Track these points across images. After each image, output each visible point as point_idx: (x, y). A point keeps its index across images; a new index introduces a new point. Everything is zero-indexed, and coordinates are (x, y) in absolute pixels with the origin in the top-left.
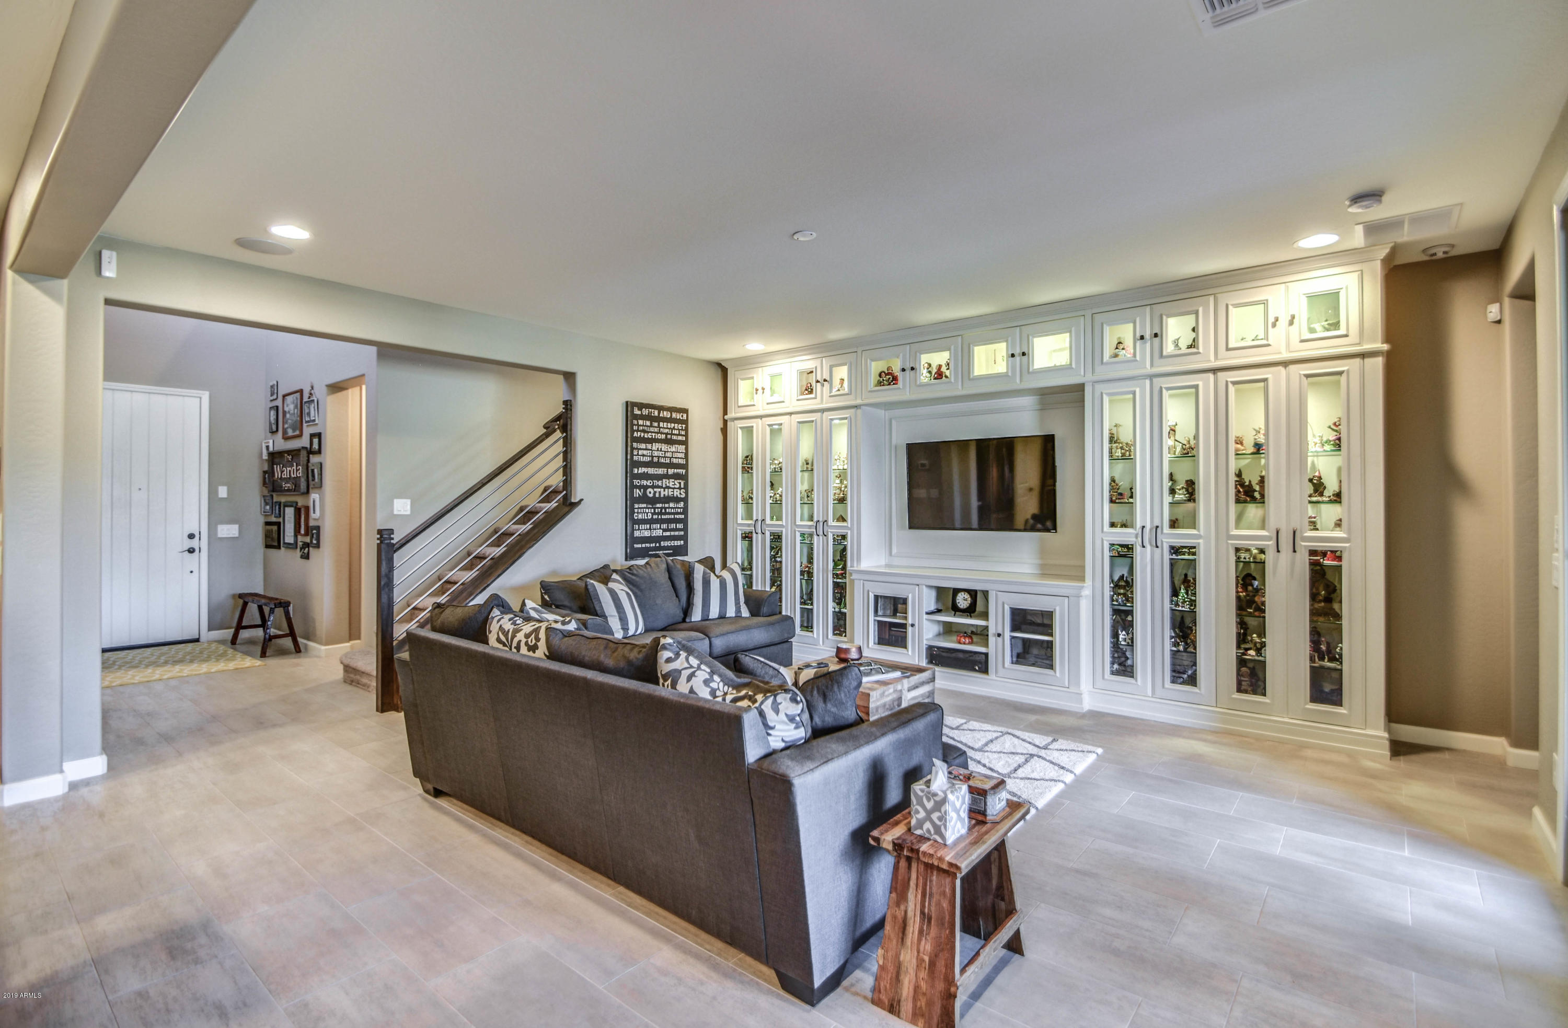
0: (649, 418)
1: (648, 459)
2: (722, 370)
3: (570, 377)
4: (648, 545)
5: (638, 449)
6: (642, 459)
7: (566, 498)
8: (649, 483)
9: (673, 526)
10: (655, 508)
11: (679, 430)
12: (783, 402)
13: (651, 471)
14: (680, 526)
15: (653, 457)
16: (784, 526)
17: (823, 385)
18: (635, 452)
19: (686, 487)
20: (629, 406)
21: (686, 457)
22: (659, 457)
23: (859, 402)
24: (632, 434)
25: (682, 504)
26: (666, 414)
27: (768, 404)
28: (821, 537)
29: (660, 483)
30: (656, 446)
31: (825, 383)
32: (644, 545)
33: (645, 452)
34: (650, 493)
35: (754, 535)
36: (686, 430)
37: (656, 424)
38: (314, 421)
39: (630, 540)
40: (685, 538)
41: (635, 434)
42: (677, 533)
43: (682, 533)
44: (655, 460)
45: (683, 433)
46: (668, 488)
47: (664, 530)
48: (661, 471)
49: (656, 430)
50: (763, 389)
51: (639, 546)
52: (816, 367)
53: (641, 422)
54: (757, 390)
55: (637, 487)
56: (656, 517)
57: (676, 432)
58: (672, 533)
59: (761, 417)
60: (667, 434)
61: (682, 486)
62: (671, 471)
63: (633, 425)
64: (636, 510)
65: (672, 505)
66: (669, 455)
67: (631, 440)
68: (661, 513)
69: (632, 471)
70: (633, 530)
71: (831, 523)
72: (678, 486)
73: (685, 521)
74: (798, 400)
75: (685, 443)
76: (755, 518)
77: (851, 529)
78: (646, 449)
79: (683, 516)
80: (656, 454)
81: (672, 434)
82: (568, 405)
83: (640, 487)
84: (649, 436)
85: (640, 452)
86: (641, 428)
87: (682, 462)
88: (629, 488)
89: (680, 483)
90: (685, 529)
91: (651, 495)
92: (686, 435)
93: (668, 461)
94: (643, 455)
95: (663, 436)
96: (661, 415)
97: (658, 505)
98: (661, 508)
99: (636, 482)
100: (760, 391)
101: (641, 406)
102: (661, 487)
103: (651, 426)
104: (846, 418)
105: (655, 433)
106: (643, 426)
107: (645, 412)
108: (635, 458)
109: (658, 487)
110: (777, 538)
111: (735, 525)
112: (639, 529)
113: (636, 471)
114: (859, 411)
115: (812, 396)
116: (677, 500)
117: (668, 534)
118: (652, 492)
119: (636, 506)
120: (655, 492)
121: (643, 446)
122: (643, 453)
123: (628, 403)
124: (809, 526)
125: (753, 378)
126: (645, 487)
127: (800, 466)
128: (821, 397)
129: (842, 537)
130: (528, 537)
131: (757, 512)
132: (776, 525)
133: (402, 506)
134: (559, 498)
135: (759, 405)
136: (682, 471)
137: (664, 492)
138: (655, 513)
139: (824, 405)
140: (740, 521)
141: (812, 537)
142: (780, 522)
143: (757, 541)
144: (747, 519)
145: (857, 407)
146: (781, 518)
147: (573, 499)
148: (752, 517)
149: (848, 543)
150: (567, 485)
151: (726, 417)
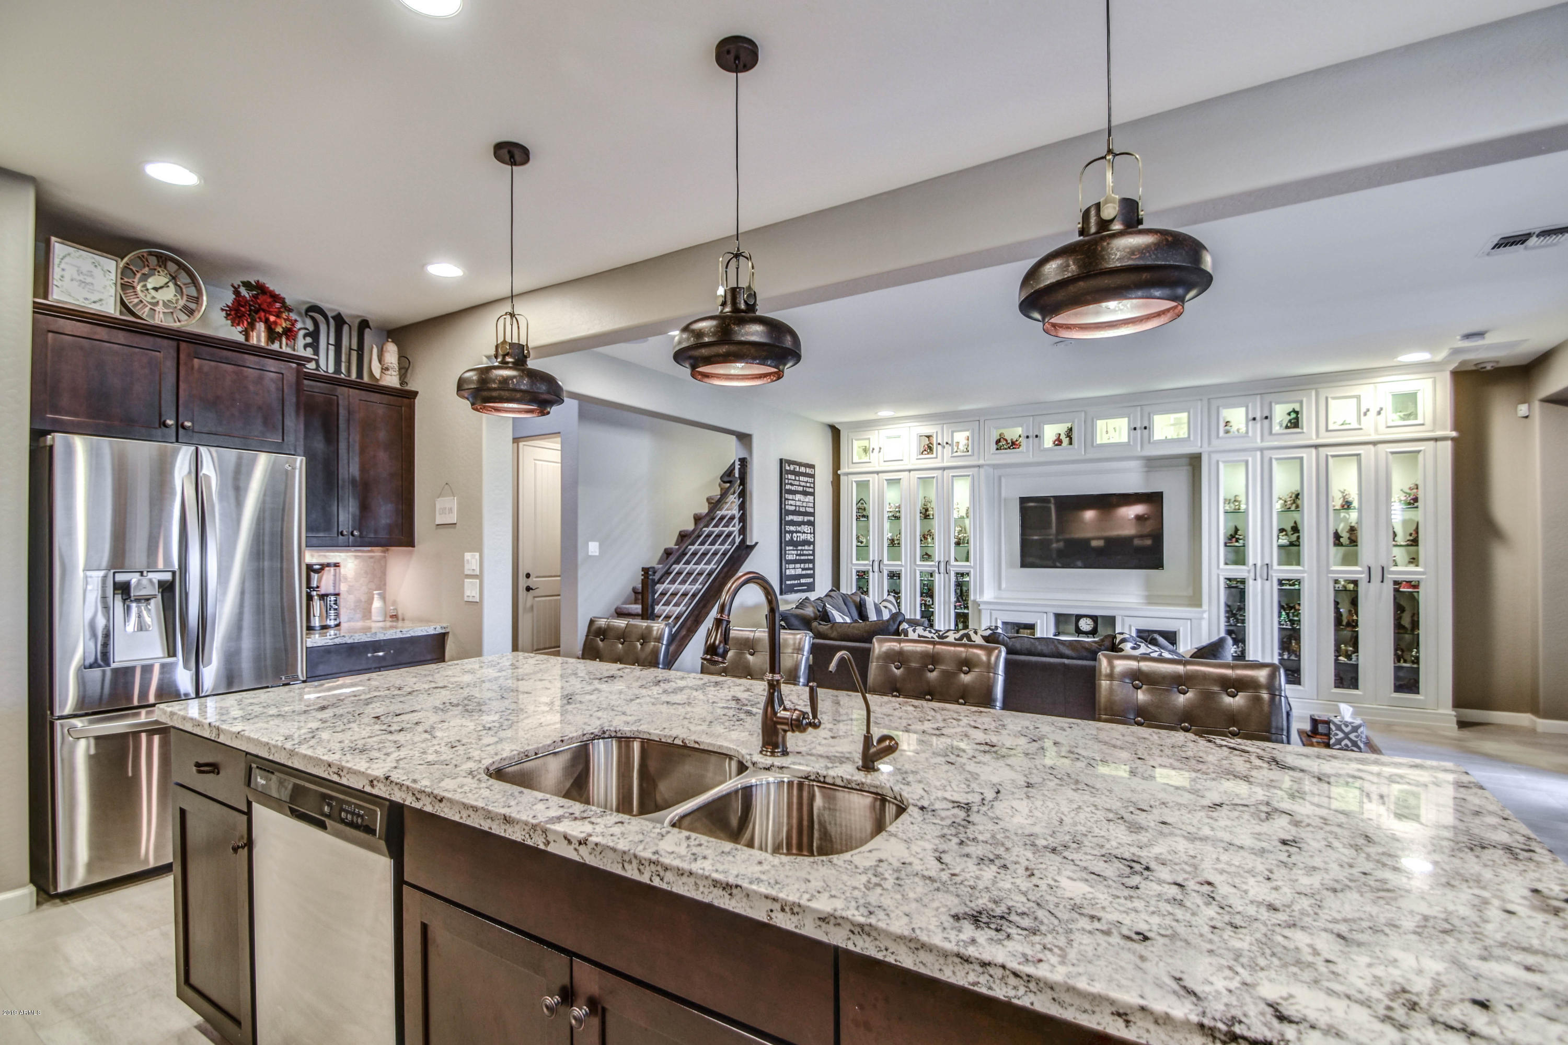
0: (794, 472)
1: (792, 508)
2: (835, 432)
3: (744, 438)
4: (794, 582)
5: (787, 500)
6: (789, 508)
7: (743, 541)
8: (793, 528)
9: (807, 566)
10: (796, 550)
11: (810, 483)
12: (902, 460)
13: (796, 518)
14: (811, 566)
15: (796, 506)
16: (903, 563)
17: (943, 446)
18: (785, 502)
19: (814, 532)
20: (783, 463)
21: (814, 506)
22: (799, 506)
23: (981, 462)
24: (784, 486)
25: (811, 547)
26: (804, 469)
27: (885, 461)
28: (942, 575)
29: (800, 528)
30: (798, 497)
31: (947, 446)
32: (791, 582)
33: (792, 502)
34: (795, 536)
35: (871, 574)
36: (814, 483)
37: (798, 478)
39: (783, 576)
40: (814, 576)
41: (786, 487)
42: (809, 572)
43: (811, 571)
44: (798, 509)
45: (812, 485)
46: (804, 532)
47: (802, 569)
48: (800, 518)
49: (798, 483)
50: (880, 448)
51: (788, 582)
52: (936, 432)
53: (789, 476)
54: (873, 448)
55: (786, 532)
56: (797, 557)
57: (808, 485)
58: (807, 572)
59: (878, 473)
60: (804, 487)
62: (806, 519)
63: (784, 479)
64: (786, 552)
65: (806, 547)
66: (805, 504)
67: (783, 491)
68: (800, 555)
69: (784, 518)
70: (784, 568)
71: (953, 562)
72: (809, 530)
73: (812, 561)
74: (917, 459)
75: (813, 494)
76: (870, 558)
77: (974, 567)
78: (792, 500)
79: (812, 557)
80: (798, 503)
81: (807, 487)
82: (743, 462)
83: (790, 532)
84: (793, 488)
85: (790, 502)
86: (789, 482)
87: (812, 510)
88: (782, 533)
89: (810, 528)
90: (813, 569)
91: (796, 539)
92: (814, 488)
93: (804, 510)
94: (789, 505)
95: (802, 489)
96: (801, 471)
97: (800, 548)
98: (801, 550)
99: (786, 527)
100: (877, 450)
101: (790, 462)
102: (799, 532)
103: (796, 480)
104: (967, 475)
105: (797, 485)
106: (790, 479)
107: (792, 467)
108: (786, 507)
110: (894, 576)
111: (850, 565)
112: (787, 566)
113: (786, 518)
114: (982, 470)
115: (933, 456)
116: (809, 542)
117: (804, 572)
119: (786, 548)
120: (798, 536)
121: (789, 496)
123: (781, 460)
124: (928, 566)
125: (869, 439)
126: (791, 532)
127: (918, 515)
128: (943, 457)
129: (962, 575)
130: (722, 575)
131: (873, 554)
132: (893, 565)
133: (593, 548)
134: (737, 543)
135: (876, 462)
136: (812, 518)
137: (802, 537)
138: (797, 555)
139: (946, 464)
140: (855, 561)
141: (931, 575)
142: (899, 563)
143: (873, 578)
144: (863, 560)
145: (979, 466)
146: (899, 559)
147: (748, 543)
148: (867, 559)
149: (970, 579)
150: (743, 531)
151: (839, 472)
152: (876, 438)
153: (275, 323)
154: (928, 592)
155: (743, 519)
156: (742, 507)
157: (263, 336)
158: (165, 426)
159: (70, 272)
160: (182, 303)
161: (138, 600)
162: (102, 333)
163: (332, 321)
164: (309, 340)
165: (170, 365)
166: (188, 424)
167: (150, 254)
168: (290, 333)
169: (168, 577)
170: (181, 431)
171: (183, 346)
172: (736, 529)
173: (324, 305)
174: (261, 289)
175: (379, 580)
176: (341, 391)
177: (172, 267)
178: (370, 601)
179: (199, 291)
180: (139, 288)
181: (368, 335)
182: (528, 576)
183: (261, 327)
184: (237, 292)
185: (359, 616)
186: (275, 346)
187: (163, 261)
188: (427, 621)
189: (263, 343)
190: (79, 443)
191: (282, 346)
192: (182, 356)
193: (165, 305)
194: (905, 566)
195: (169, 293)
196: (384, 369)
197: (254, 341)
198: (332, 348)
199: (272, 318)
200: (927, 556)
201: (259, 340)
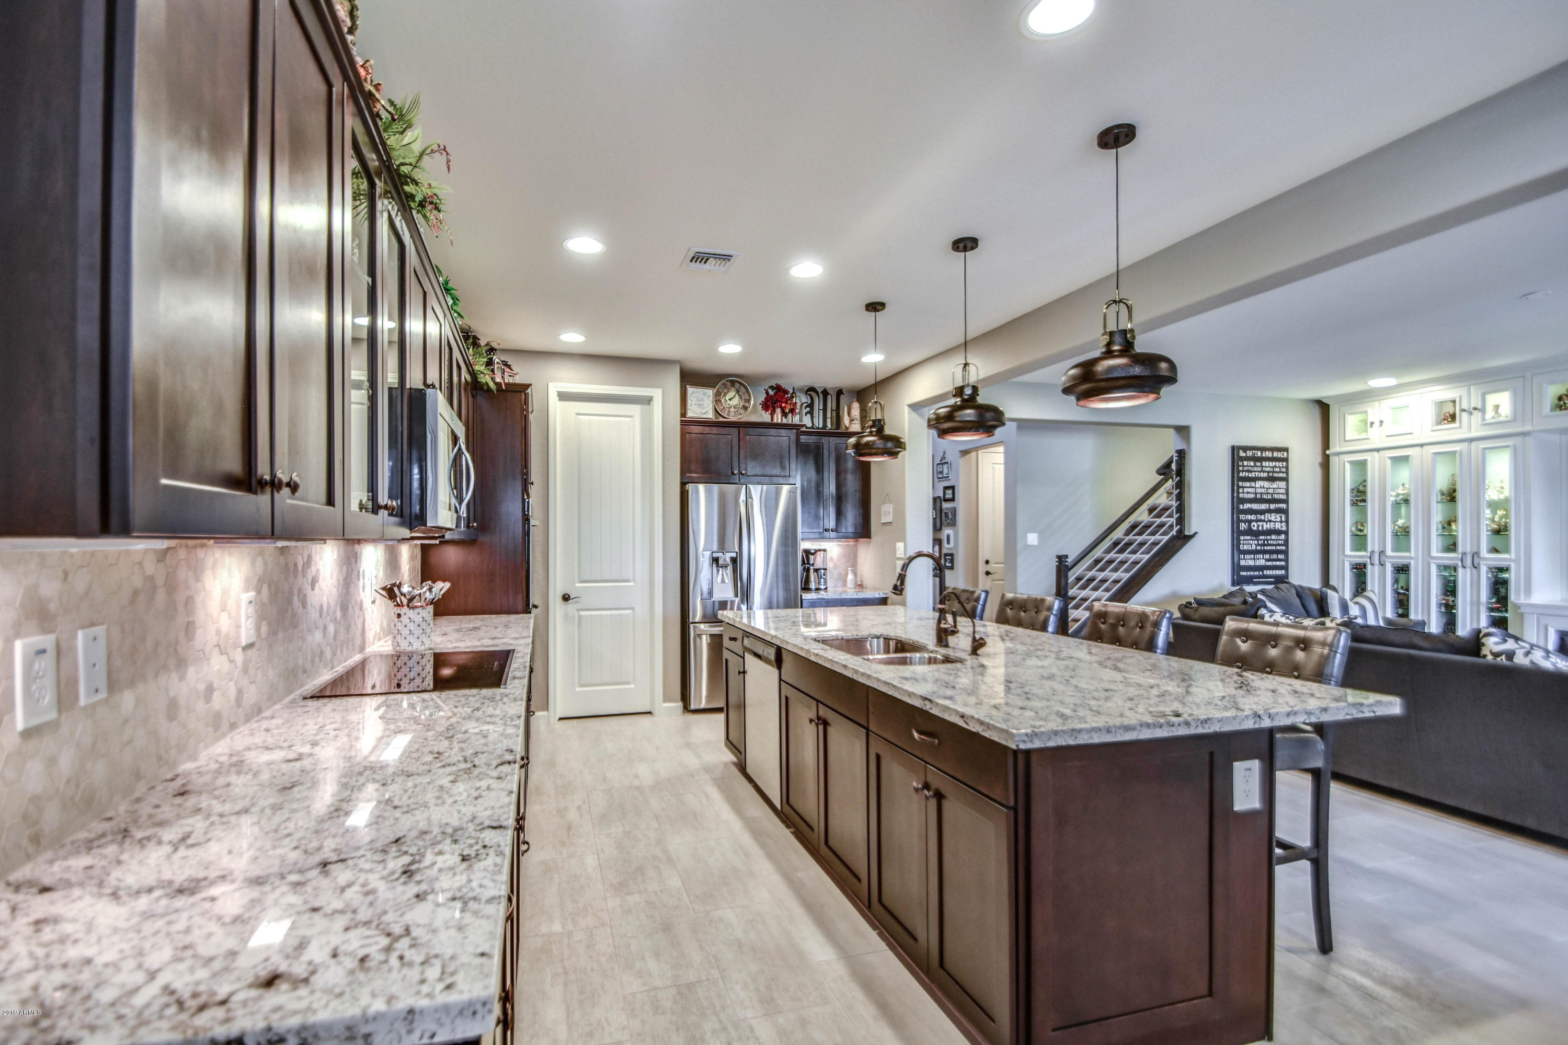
0: (1255, 459)
1: (1252, 496)
2: (1324, 408)
3: (1183, 431)
4: (1252, 573)
5: (1243, 487)
6: (1246, 496)
7: (1180, 531)
8: (1252, 517)
9: (1275, 556)
10: (1258, 540)
11: (1280, 467)
12: (1411, 433)
13: (1255, 506)
14: (1281, 557)
15: (1256, 494)
16: (1413, 556)
17: (1471, 414)
18: (1241, 490)
19: (1287, 522)
20: (1234, 450)
21: (1287, 493)
22: (1261, 494)
23: (1528, 428)
24: (1238, 474)
25: (1283, 537)
26: (1268, 454)
27: (1387, 436)
28: (1468, 570)
29: (1262, 517)
30: (1259, 484)
31: (1475, 412)
32: (1248, 573)
33: (1249, 490)
34: (1254, 526)
35: (1369, 567)
36: (1287, 468)
37: (1259, 464)
38: (948, 477)
39: (1236, 568)
40: (1286, 568)
41: (1241, 474)
42: (1278, 563)
43: (1283, 563)
44: (1259, 496)
45: (1284, 470)
46: (1270, 521)
47: (1267, 560)
48: (1263, 506)
49: (1259, 469)
50: (1381, 422)
51: (1244, 573)
52: (1460, 397)
53: (1245, 463)
54: (1372, 423)
55: (1242, 521)
56: (1259, 548)
57: (1277, 470)
58: (1274, 563)
59: (1378, 451)
60: (1268, 472)
61: (1283, 519)
62: (1273, 506)
63: (1238, 466)
64: (1242, 542)
65: (1273, 537)
66: (1271, 491)
67: (1236, 479)
68: (1264, 545)
69: (1238, 507)
70: (1239, 559)
71: (1484, 553)
72: (1279, 519)
73: (1286, 553)
74: (1432, 431)
75: (1286, 479)
76: (1369, 549)
77: (1517, 561)
78: (1251, 487)
79: (1284, 548)
80: (1259, 491)
81: (1273, 472)
82: (1181, 454)
83: (1245, 521)
84: (1253, 475)
85: (1245, 490)
86: (1246, 468)
87: (1283, 497)
88: (1235, 522)
89: (1281, 517)
90: (1286, 560)
91: (1255, 528)
92: (1287, 473)
93: (1270, 497)
94: (1248, 493)
95: (1265, 475)
96: (1264, 455)
97: (1261, 537)
98: (1264, 540)
99: (1242, 517)
100: (1377, 424)
101: (1245, 449)
102: (1264, 521)
103: (1255, 466)
104: (1508, 447)
105: (1258, 471)
106: (1247, 466)
107: (1249, 453)
108: (1241, 496)
109: (1261, 521)
110: (1402, 570)
111: (1342, 557)
112: (1244, 559)
113: (1241, 507)
114: (1529, 440)
115: (1456, 425)
116: (1278, 532)
117: (1270, 563)
118: (1256, 525)
119: (1242, 538)
120: (1258, 526)
121: (1248, 484)
122: (1248, 490)
123: (1233, 448)
124: (1450, 558)
125: (1366, 412)
126: (1250, 522)
127: (1435, 497)
128: (1469, 427)
129: (1501, 570)
130: (1152, 564)
131: (1373, 544)
132: (1401, 557)
133: (1032, 539)
134: (1174, 532)
135: (1377, 438)
136: (1283, 506)
137: (1266, 526)
138: (1258, 545)
139: (1474, 434)
140: (1348, 552)
141: (1455, 569)
142: (1407, 554)
143: (1373, 574)
144: (1360, 550)
145: (1524, 434)
146: (1409, 550)
147: (1187, 533)
148: (1365, 550)
149: (1511, 576)
150: (1181, 521)
151: (1327, 452)
152: (1375, 411)
153: (785, 407)
154: (1450, 589)
155: (1181, 509)
156: (1180, 497)
157: (780, 416)
158: (734, 474)
159: (694, 400)
160: (741, 404)
161: (722, 567)
162: (707, 430)
163: (821, 395)
164: (808, 409)
165: (736, 440)
166: (743, 472)
167: (728, 381)
168: (792, 411)
169: (734, 555)
170: (741, 476)
171: (741, 429)
172: (1172, 520)
173: (816, 386)
174: (779, 389)
175: (852, 560)
176: (824, 440)
177: (737, 385)
178: (847, 574)
179: (750, 396)
180: (723, 400)
181: (843, 399)
182: (987, 562)
183: (778, 410)
184: (767, 393)
185: (840, 584)
186: (785, 421)
187: (733, 383)
188: (876, 589)
189: (779, 421)
190: (701, 487)
191: (789, 420)
192: (741, 435)
193: (735, 407)
194: (1416, 559)
195: (736, 401)
196: (852, 420)
197: (775, 421)
198: (821, 412)
199: (783, 405)
200: (1452, 547)
201: (778, 419)
